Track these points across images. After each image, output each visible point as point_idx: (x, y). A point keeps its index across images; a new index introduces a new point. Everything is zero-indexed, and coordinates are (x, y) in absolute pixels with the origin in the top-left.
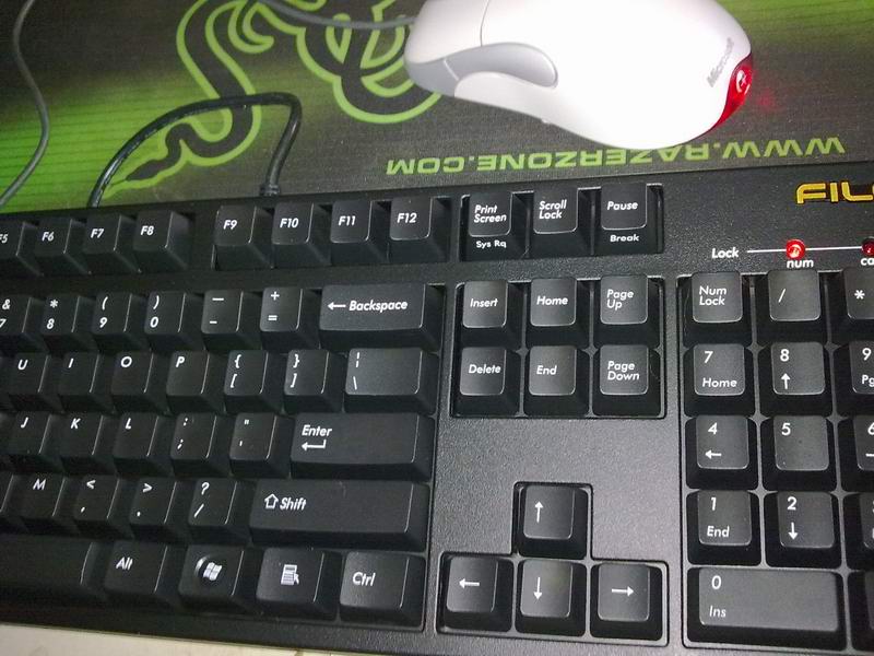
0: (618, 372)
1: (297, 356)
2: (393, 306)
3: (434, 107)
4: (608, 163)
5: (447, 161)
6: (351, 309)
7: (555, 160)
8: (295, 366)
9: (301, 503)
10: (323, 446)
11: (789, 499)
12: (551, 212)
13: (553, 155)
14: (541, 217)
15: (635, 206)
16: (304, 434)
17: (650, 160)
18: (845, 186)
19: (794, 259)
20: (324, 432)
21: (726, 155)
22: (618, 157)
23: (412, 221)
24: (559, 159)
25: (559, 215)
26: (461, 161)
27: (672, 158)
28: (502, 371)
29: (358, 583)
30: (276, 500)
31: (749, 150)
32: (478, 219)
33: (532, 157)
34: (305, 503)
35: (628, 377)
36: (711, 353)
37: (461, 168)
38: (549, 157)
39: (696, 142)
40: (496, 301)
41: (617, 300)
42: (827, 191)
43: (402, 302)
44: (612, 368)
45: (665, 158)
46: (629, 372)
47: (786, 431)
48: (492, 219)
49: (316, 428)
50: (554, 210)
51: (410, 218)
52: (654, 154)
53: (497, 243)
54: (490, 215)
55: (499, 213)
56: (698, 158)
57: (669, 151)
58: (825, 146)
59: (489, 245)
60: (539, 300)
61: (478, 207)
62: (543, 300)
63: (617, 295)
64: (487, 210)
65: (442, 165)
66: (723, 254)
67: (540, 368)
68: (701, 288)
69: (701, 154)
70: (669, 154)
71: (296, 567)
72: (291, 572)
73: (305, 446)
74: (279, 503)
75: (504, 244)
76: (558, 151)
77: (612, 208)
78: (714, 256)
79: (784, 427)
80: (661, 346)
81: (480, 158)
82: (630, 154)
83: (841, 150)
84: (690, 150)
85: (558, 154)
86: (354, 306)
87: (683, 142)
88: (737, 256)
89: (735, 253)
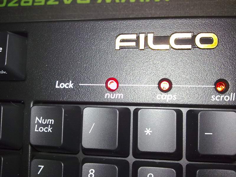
4: (35, 4)
7: (8, 2)
18: (151, 37)
42: (137, 41)
66: (63, 86)
68: (37, 118)
78: (57, 87)
88: (72, 87)
89: (71, 85)
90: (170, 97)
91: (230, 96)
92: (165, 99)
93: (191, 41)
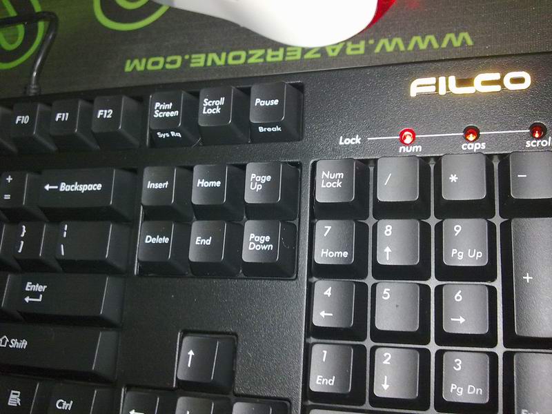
0: (258, 243)
1: (24, 227)
2: (91, 187)
3: (163, 16)
5: (169, 59)
6: (61, 190)
7: (248, 57)
8: (23, 235)
9: (24, 344)
10: (40, 300)
11: (385, 355)
12: (212, 107)
13: (247, 53)
14: (204, 112)
15: (276, 102)
16: (27, 289)
17: (318, 56)
18: (452, 79)
19: (406, 145)
20: (40, 288)
21: (378, 50)
22: (294, 53)
23: (109, 116)
24: (251, 56)
25: (218, 110)
26: (179, 59)
27: (335, 54)
28: (169, 241)
29: (60, 408)
30: (7, 340)
31: (397, 45)
32: (157, 115)
33: (232, 54)
34: (26, 344)
35: (265, 247)
36: (329, 228)
37: (178, 65)
38: (243, 54)
39: (355, 39)
40: (167, 183)
41: (259, 183)
42: (437, 85)
43: (97, 184)
44: (253, 240)
45: (331, 54)
46: (266, 243)
47: (386, 295)
48: (168, 114)
49: (35, 285)
50: (215, 106)
51: (108, 114)
52: (322, 51)
53: (173, 134)
54: (167, 110)
55: (173, 109)
56: (356, 52)
57: (334, 47)
58: (457, 39)
59: (168, 136)
60: (199, 182)
61: (158, 105)
62: (202, 183)
63: (259, 178)
64: (165, 106)
65: (165, 63)
66: (348, 141)
67: (198, 239)
68: (324, 173)
69: (358, 49)
70: (333, 50)
71: (19, 393)
72: (15, 396)
73: (27, 299)
74: (9, 343)
75: (179, 135)
76: (251, 49)
77: (258, 104)
78: (341, 143)
79: (385, 292)
80: (298, 219)
81: (193, 56)
82: (305, 51)
83: (470, 42)
84: (350, 45)
85: (251, 52)
86: (64, 187)
87: (345, 39)
88: (360, 143)
89: (358, 140)
90: (478, 146)
91: (548, 140)
92: (472, 148)
93: (500, 82)
